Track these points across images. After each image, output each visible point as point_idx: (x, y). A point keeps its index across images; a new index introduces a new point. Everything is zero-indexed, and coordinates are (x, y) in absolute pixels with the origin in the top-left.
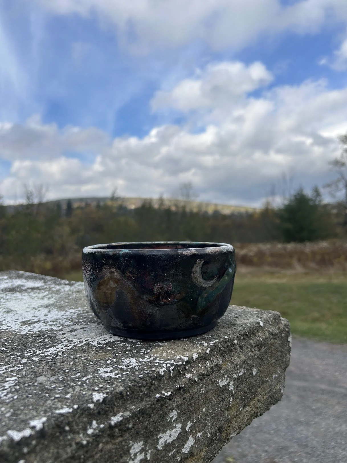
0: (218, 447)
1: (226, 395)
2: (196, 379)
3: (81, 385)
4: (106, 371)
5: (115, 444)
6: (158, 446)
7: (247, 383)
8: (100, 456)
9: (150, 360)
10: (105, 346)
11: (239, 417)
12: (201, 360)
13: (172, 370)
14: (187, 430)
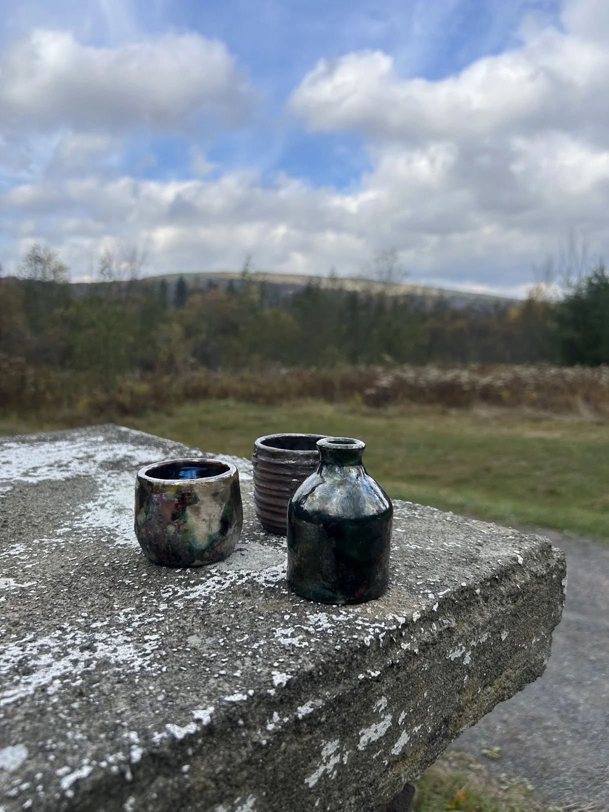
0: (442, 745)
1: (459, 671)
2: (416, 651)
3: (253, 657)
4: (285, 633)
5: (301, 743)
6: (358, 745)
7: (491, 653)
8: (283, 759)
9: (349, 620)
10: (277, 586)
11: (476, 703)
12: (424, 621)
13: (383, 638)
14: (400, 724)
